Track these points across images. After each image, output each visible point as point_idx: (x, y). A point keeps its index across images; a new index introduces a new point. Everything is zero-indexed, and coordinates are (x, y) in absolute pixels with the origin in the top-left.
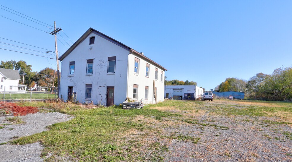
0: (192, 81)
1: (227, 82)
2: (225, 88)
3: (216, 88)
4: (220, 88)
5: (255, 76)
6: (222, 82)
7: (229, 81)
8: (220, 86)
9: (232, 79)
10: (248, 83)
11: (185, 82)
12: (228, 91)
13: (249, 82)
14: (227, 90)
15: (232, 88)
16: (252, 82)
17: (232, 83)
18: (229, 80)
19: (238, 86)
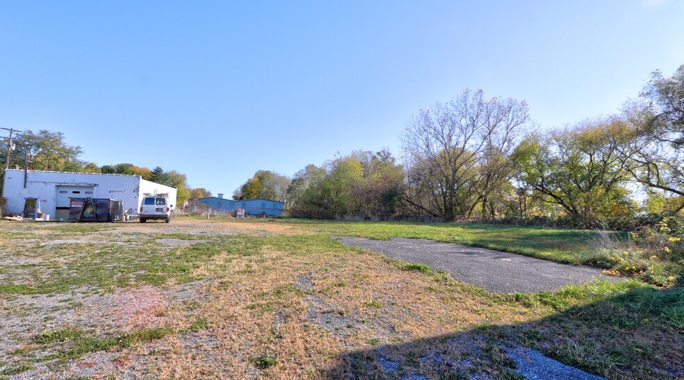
0: (174, 172)
1: (257, 179)
2: (252, 192)
3: (236, 192)
4: (243, 192)
5: (302, 170)
6: (250, 180)
7: (262, 177)
8: (245, 188)
9: (268, 173)
10: (292, 183)
11: (153, 171)
12: (258, 198)
13: (294, 181)
14: (256, 196)
15: (266, 192)
16: (297, 181)
17: (266, 183)
18: (260, 175)
19: (278, 190)
